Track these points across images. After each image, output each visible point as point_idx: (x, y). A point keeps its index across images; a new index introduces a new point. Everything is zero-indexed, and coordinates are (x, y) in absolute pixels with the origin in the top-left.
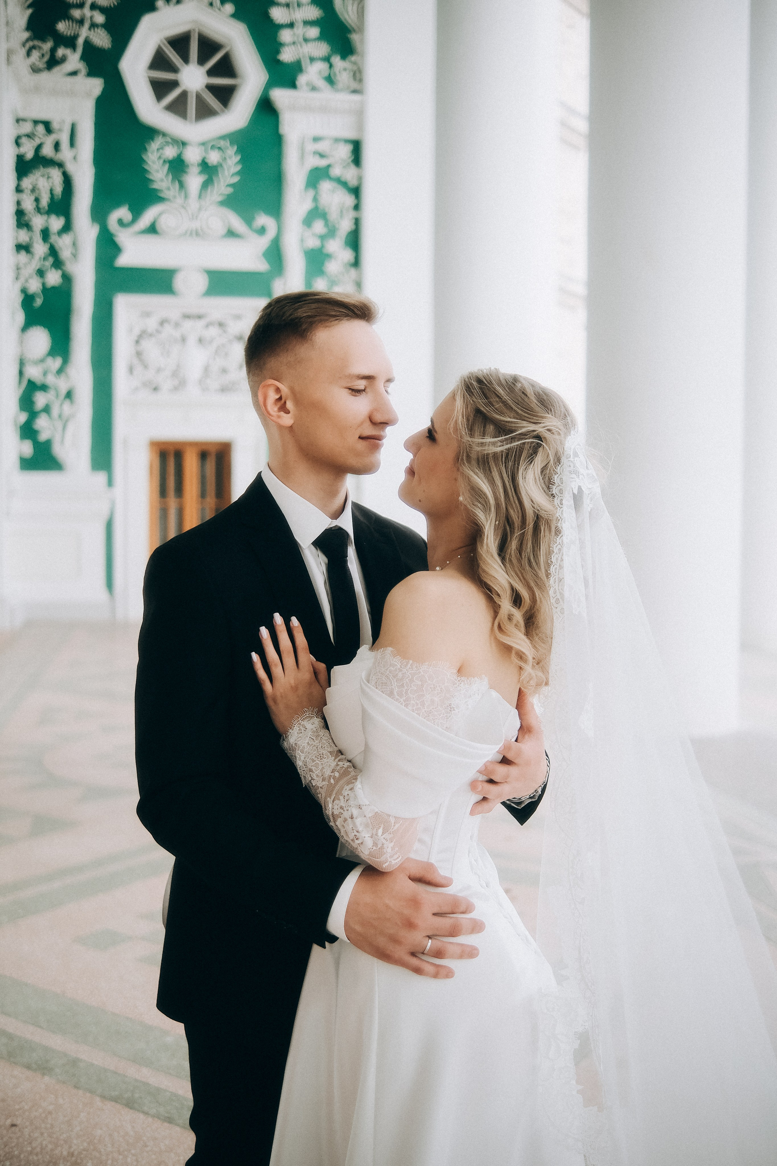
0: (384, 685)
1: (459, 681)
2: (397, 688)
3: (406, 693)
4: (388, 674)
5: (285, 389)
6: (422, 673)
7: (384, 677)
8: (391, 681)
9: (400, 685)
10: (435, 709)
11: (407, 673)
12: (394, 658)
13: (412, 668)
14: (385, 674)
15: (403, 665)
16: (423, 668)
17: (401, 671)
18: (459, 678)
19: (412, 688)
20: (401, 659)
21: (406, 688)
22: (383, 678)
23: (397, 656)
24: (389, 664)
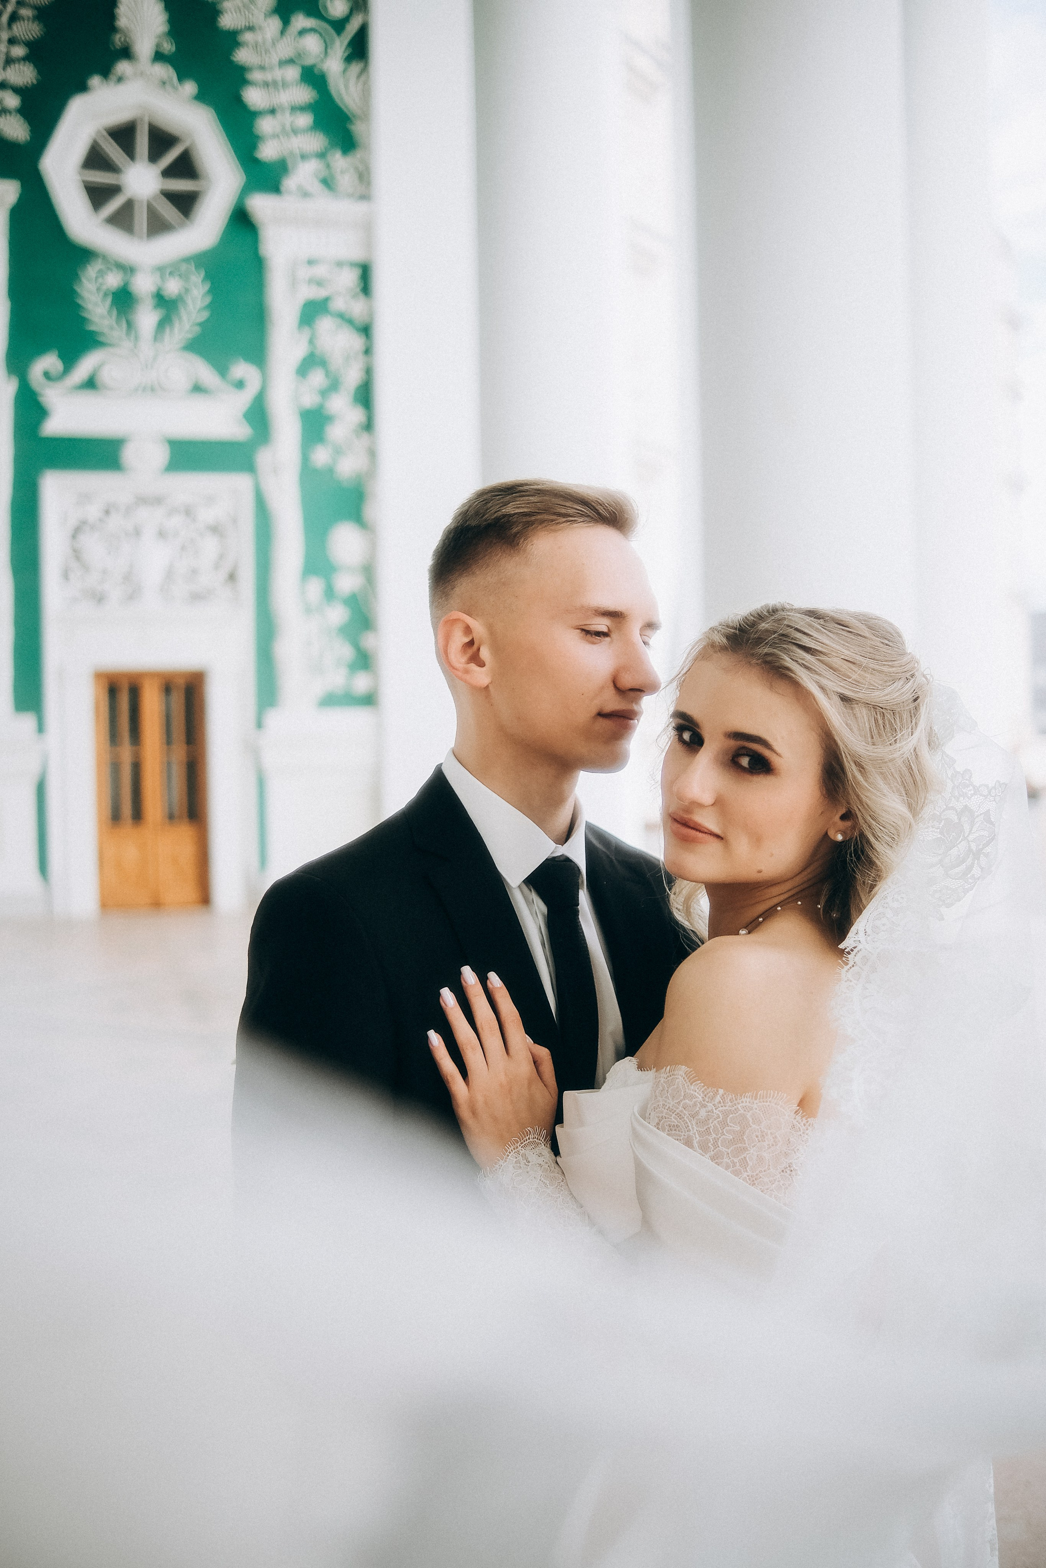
0: (673, 1129)
1: (804, 1125)
2: (697, 1136)
3: (716, 1145)
4: (681, 1111)
5: (478, 628)
6: (742, 1111)
7: (674, 1115)
8: (687, 1123)
9: (703, 1130)
10: (764, 1173)
11: (715, 1111)
12: (691, 1084)
13: (723, 1102)
14: (675, 1111)
15: (707, 1096)
16: (743, 1102)
17: (705, 1106)
18: (804, 1119)
19: (724, 1136)
20: (703, 1086)
21: (714, 1136)
22: (672, 1118)
23: (696, 1080)
24: (683, 1094)
